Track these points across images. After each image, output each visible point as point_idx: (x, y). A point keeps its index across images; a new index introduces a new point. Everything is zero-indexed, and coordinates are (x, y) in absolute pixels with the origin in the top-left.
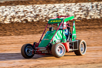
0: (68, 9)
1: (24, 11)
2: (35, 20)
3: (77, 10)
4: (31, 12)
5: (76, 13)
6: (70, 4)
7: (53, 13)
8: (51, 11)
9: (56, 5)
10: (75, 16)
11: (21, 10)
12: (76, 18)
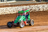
0: (43, 7)
1: (26, 8)
2: (30, 11)
3: (47, 7)
4: (29, 8)
5: (46, 8)
6: (44, 5)
7: (37, 8)
8: (36, 8)
9: (38, 5)
10: (46, 9)
11: (25, 8)
12: (47, 10)
